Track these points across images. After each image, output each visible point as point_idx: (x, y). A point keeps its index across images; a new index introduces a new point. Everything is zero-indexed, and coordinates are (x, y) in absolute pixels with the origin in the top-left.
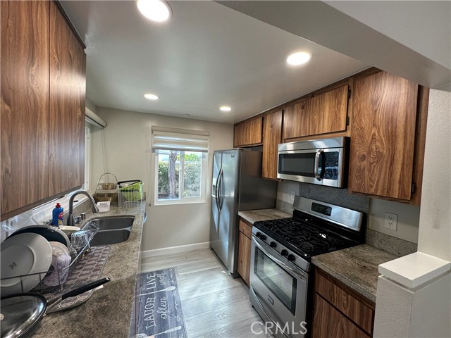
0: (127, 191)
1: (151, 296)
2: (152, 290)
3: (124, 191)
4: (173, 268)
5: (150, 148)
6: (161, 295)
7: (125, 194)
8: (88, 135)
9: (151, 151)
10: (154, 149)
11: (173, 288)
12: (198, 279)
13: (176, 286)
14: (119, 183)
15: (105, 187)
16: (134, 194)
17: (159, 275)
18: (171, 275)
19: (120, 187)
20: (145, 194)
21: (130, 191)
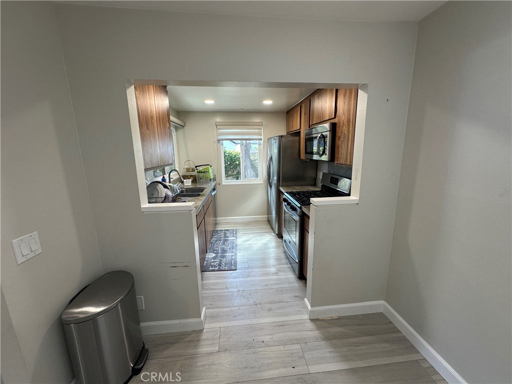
0: (201, 172)
1: (219, 240)
2: (221, 238)
3: (199, 172)
4: (236, 229)
5: (216, 140)
6: (226, 240)
7: (201, 175)
8: (174, 134)
9: (217, 142)
10: (219, 141)
11: (234, 238)
12: (252, 236)
13: (236, 237)
14: (196, 167)
15: (188, 170)
16: (206, 174)
17: (227, 232)
18: (234, 233)
19: (197, 169)
20: (215, 175)
21: (203, 172)
